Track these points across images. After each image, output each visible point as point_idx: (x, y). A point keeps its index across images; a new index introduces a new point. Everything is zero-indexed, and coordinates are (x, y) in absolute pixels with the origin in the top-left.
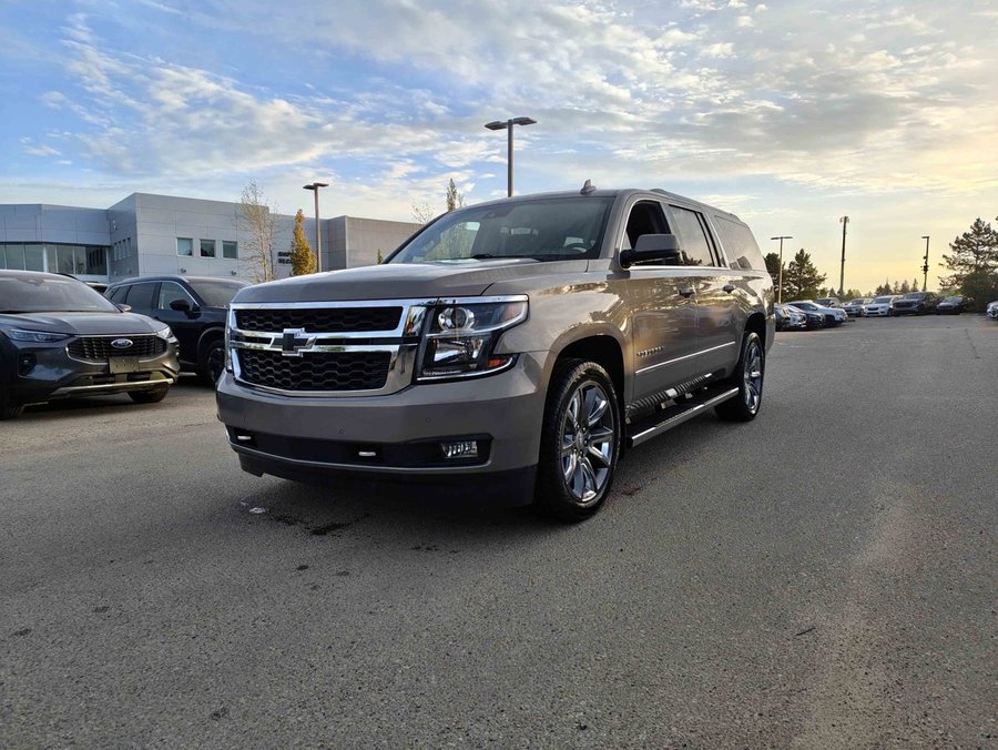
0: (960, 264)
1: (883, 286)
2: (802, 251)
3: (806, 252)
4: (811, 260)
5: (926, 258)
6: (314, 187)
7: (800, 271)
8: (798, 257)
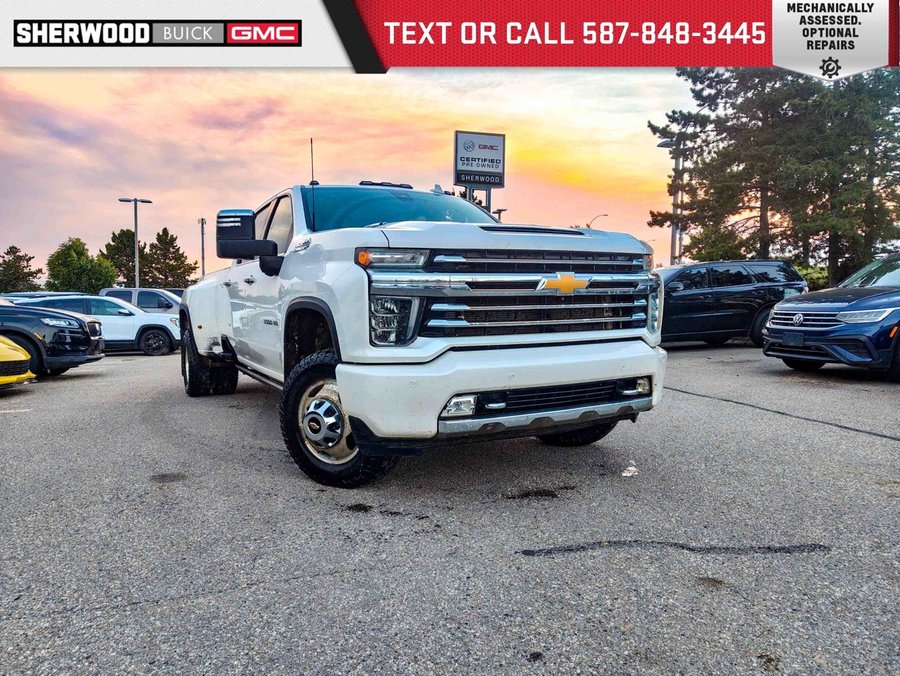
2: (165, 230)
3: (170, 233)
4: (178, 243)
7: (165, 256)
8: (159, 238)
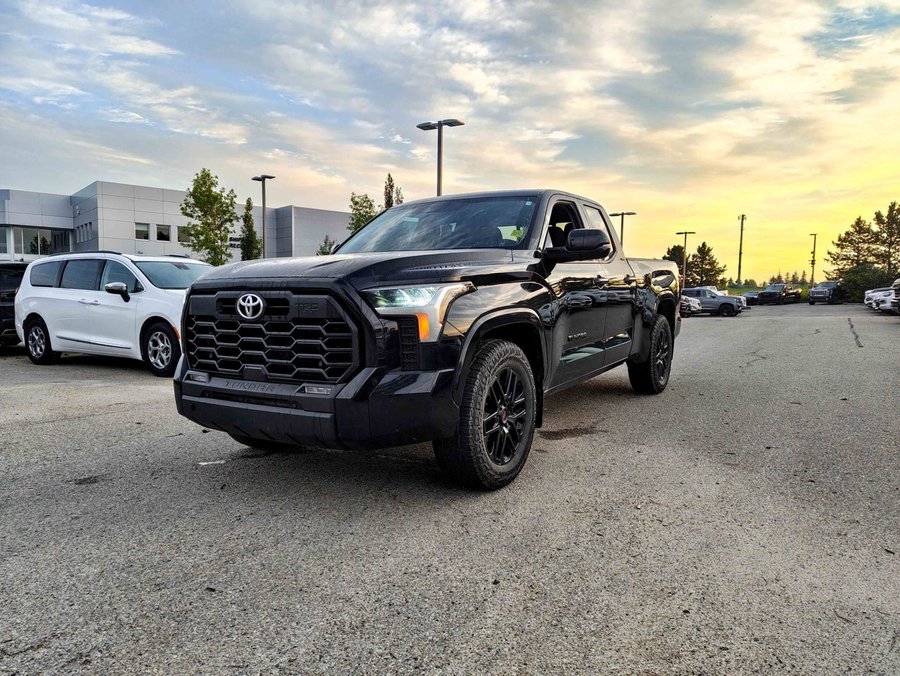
0: (843, 259)
1: (776, 277)
5: (813, 253)
6: (263, 179)
